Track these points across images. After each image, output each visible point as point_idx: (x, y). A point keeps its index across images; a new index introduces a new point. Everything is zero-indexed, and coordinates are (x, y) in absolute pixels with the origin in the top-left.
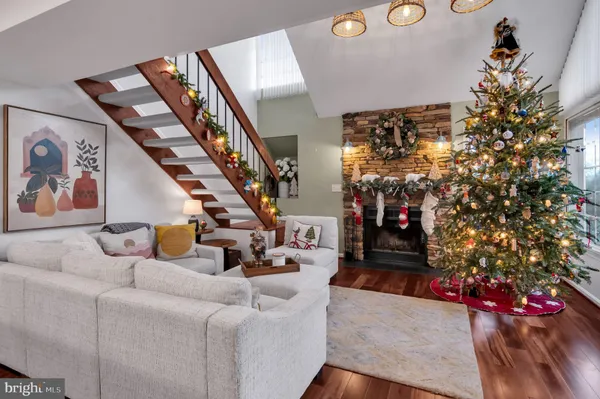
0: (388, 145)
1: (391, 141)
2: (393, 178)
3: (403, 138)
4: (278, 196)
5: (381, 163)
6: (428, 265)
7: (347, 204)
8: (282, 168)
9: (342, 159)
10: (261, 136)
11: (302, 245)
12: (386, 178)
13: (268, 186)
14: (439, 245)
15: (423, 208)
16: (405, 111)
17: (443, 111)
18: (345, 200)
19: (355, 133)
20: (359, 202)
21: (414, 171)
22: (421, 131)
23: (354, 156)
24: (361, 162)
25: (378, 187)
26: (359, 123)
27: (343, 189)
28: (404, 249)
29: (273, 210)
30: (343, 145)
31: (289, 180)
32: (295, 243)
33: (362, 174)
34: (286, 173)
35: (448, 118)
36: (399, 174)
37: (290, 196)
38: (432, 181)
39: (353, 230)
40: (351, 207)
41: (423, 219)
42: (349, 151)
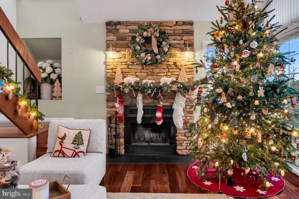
0: (147, 52)
1: (149, 49)
2: (150, 81)
3: (159, 46)
4: (40, 98)
5: (140, 67)
6: (177, 154)
7: (110, 104)
8: (44, 70)
9: (105, 63)
10: (21, 36)
11: (69, 153)
12: (144, 81)
13: (29, 87)
14: (185, 136)
15: (175, 107)
16: (160, 24)
17: (188, 27)
18: (108, 100)
19: (118, 40)
20: (121, 102)
21: (167, 75)
22: (172, 42)
23: (117, 60)
24: (122, 67)
25: (138, 88)
26: (121, 31)
27: (107, 91)
28: (156, 141)
29: (33, 114)
30: (107, 50)
31: (52, 82)
32: (61, 151)
33: (124, 77)
34: (49, 75)
35: (191, 33)
36: (155, 77)
37: (53, 98)
38: (182, 84)
39: (116, 128)
40: (114, 107)
41: (174, 116)
42: (112, 55)
